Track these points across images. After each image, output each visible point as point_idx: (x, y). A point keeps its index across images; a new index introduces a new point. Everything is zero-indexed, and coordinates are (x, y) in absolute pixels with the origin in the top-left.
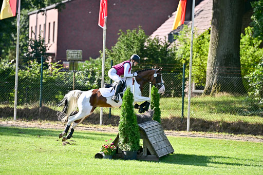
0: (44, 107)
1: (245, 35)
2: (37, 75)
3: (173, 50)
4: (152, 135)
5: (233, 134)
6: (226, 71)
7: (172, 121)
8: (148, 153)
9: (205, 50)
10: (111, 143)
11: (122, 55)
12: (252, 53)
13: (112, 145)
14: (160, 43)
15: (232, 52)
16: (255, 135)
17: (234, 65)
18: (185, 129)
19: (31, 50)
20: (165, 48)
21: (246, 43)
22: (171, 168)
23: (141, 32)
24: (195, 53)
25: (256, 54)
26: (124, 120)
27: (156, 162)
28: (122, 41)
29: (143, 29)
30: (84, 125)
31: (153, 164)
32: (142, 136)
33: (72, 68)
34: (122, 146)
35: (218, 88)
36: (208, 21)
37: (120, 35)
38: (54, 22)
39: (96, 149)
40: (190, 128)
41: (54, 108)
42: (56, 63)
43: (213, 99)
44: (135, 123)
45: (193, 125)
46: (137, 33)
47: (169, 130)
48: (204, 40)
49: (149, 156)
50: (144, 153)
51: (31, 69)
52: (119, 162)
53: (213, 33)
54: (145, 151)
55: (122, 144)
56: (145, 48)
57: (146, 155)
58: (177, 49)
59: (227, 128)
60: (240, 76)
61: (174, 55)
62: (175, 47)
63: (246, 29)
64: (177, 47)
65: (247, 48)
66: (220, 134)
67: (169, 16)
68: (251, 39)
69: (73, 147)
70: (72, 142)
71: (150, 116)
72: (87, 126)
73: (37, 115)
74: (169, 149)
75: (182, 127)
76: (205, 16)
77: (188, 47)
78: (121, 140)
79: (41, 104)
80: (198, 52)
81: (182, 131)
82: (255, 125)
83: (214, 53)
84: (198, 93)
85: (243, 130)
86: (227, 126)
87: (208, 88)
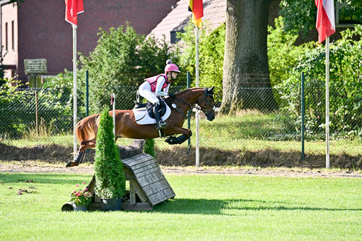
1: (275, 28)
3: (175, 53)
4: (142, 174)
5: (259, 168)
6: (249, 80)
7: (175, 154)
8: (138, 200)
9: (220, 52)
10: (85, 188)
11: (104, 63)
12: (285, 53)
13: (86, 191)
14: (157, 44)
15: (256, 53)
16: (290, 167)
17: (260, 71)
18: (193, 163)
20: (164, 51)
21: (277, 39)
22: (169, 219)
23: (130, 30)
24: (207, 57)
25: (290, 54)
26: (102, 155)
27: (148, 212)
28: (103, 44)
30: (51, 165)
31: (145, 215)
32: (128, 176)
33: (33, 84)
34: (100, 191)
35: (240, 104)
37: (100, 36)
38: (13, 22)
40: (200, 161)
41: (8, 142)
42: (12, 79)
43: (233, 120)
44: (117, 158)
45: (204, 157)
46: (125, 32)
47: (171, 165)
48: (219, 38)
49: (139, 203)
50: (132, 200)
52: (97, 215)
53: (229, 27)
54: (132, 196)
55: (100, 189)
56: (137, 53)
57: (134, 202)
58: (180, 52)
59: (251, 159)
60: (269, 85)
61: (177, 60)
62: (178, 49)
63: (276, 20)
64: (182, 50)
65: (279, 47)
66: (242, 167)
67: (172, 7)
68: (283, 33)
69: (32, 196)
70: (32, 190)
71: (139, 147)
72: (56, 165)
74: (168, 192)
75: (189, 161)
76: (220, 5)
78: (99, 183)
80: (211, 55)
81: (190, 167)
82: (289, 154)
83: (232, 55)
85: (273, 161)
86: (251, 157)
87: (226, 105)
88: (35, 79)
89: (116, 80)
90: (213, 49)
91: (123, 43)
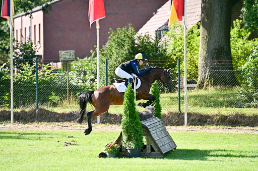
0: (41, 109)
1: (233, 28)
2: (30, 78)
3: (164, 46)
4: (155, 131)
6: (217, 65)
7: (169, 117)
8: (152, 150)
9: (194, 45)
10: (115, 142)
11: (113, 53)
12: (242, 46)
13: (115, 143)
14: (150, 40)
15: (222, 45)
16: (253, 127)
17: (226, 58)
18: (182, 124)
19: (21, 53)
20: (155, 44)
21: (235, 36)
23: (131, 29)
25: (246, 46)
26: (127, 118)
27: (161, 158)
28: (112, 40)
29: (133, 27)
32: (145, 133)
33: (65, 69)
34: (125, 144)
35: (211, 82)
36: (195, 16)
37: (110, 34)
38: (39, 25)
39: (99, 148)
40: (188, 122)
41: (51, 109)
42: (48, 65)
43: (207, 93)
44: (138, 120)
45: (190, 119)
46: (127, 31)
47: (166, 125)
48: (194, 35)
49: (153, 152)
50: (148, 150)
51: (24, 71)
52: (124, 160)
54: (148, 148)
55: (125, 142)
56: (136, 46)
57: (150, 152)
58: (167, 45)
59: (224, 121)
60: (232, 68)
61: (165, 51)
62: (166, 43)
63: (234, 22)
64: (168, 43)
65: (236, 41)
66: (218, 127)
67: (154, 13)
68: (239, 31)
69: (75, 147)
70: (74, 143)
71: (151, 112)
73: (34, 117)
74: (172, 144)
75: (180, 122)
76: (192, 11)
77: (178, 43)
78: (125, 138)
79: (37, 107)
80: (188, 47)
82: (252, 117)
83: (205, 47)
84: (192, 88)
85: (241, 122)
86: (225, 119)
87: (201, 83)
88: (67, 65)
90: (189, 43)
91: (127, 39)
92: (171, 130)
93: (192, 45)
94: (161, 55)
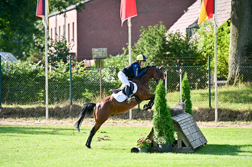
0: (75, 106)
2: (64, 75)
3: (194, 43)
4: (185, 127)
6: (247, 61)
7: (200, 113)
8: (183, 145)
9: (224, 42)
10: (146, 137)
11: (144, 51)
13: (147, 139)
14: (181, 37)
18: (213, 119)
19: (55, 51)
20: (186, 41)
23: (162, 27)
26: (158, 114)
27: (191, 153)
28: (144, 37)
30: (114, 121)
32: (176, 128)
33: (98, 66)
34: (157, 139)
35: (241, 78)
36: (226, 14)
37: (142, 31)
38: (73, 23)
40: (218, 118)
42: (81, 62)
43: (237, 89)
44: (169, 116)
45: (220, 115)
46: (159, 29)
48: (224, 32)
49: (184, 147)
50: (179, 146)
51: (58, 69)
53: (233, 24)
54: (179, 143)
55: (157, 137)
56: (167, 43)
57: (181, 147)
58: (198, 42)
61: (196, 48)
62: (196, 40)
64: (198, 41)
66: (248, 122)
67: (185, 11)
69: (107, 142)
70: (106, 138)
71: (182, 108)
72: (117, 121)
73: (68, 113)
74: (203, 139)
75: (210, 118)
76: (223, 9)
77: (208, 40)
78: (156, 133)
79: (71, 103)
80: (218, 44)
83: (235, 44)
84: (222, 84)
87: (231, 79)
88: (99, 62)
89: (153, 62)
90: (220, 40)
91: (158, 37)
92: (202, 125)
93: (222, 42)
94: (192, 52)
